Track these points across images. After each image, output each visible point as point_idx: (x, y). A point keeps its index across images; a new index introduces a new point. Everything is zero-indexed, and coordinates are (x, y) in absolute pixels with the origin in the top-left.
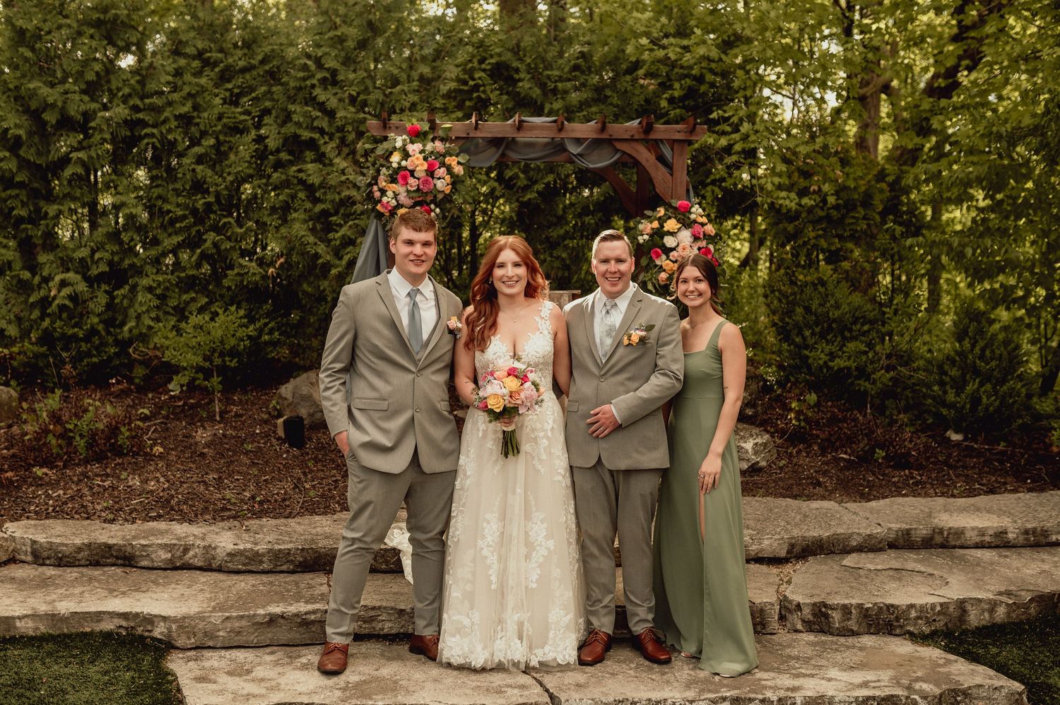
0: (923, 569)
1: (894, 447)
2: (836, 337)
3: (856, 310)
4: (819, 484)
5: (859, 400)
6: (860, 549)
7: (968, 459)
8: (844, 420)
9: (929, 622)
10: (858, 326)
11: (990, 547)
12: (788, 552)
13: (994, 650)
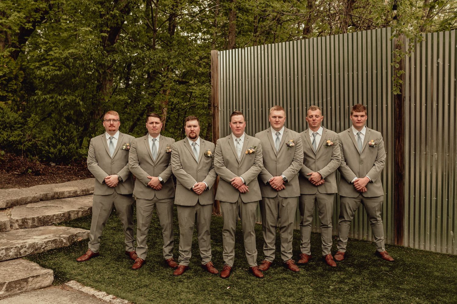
0: (54, 205)
1: (35, 168)
2: (8, 129)
3: (16, 119)
4: (9, 183)
5: (18, 153)
6: (31, 202)
7: (59, 171)
8: (15, 160)
9: (60, 220)
10: (17, 125)
11: (72, 197)
12: (6, 206)
13: (80, 225)
